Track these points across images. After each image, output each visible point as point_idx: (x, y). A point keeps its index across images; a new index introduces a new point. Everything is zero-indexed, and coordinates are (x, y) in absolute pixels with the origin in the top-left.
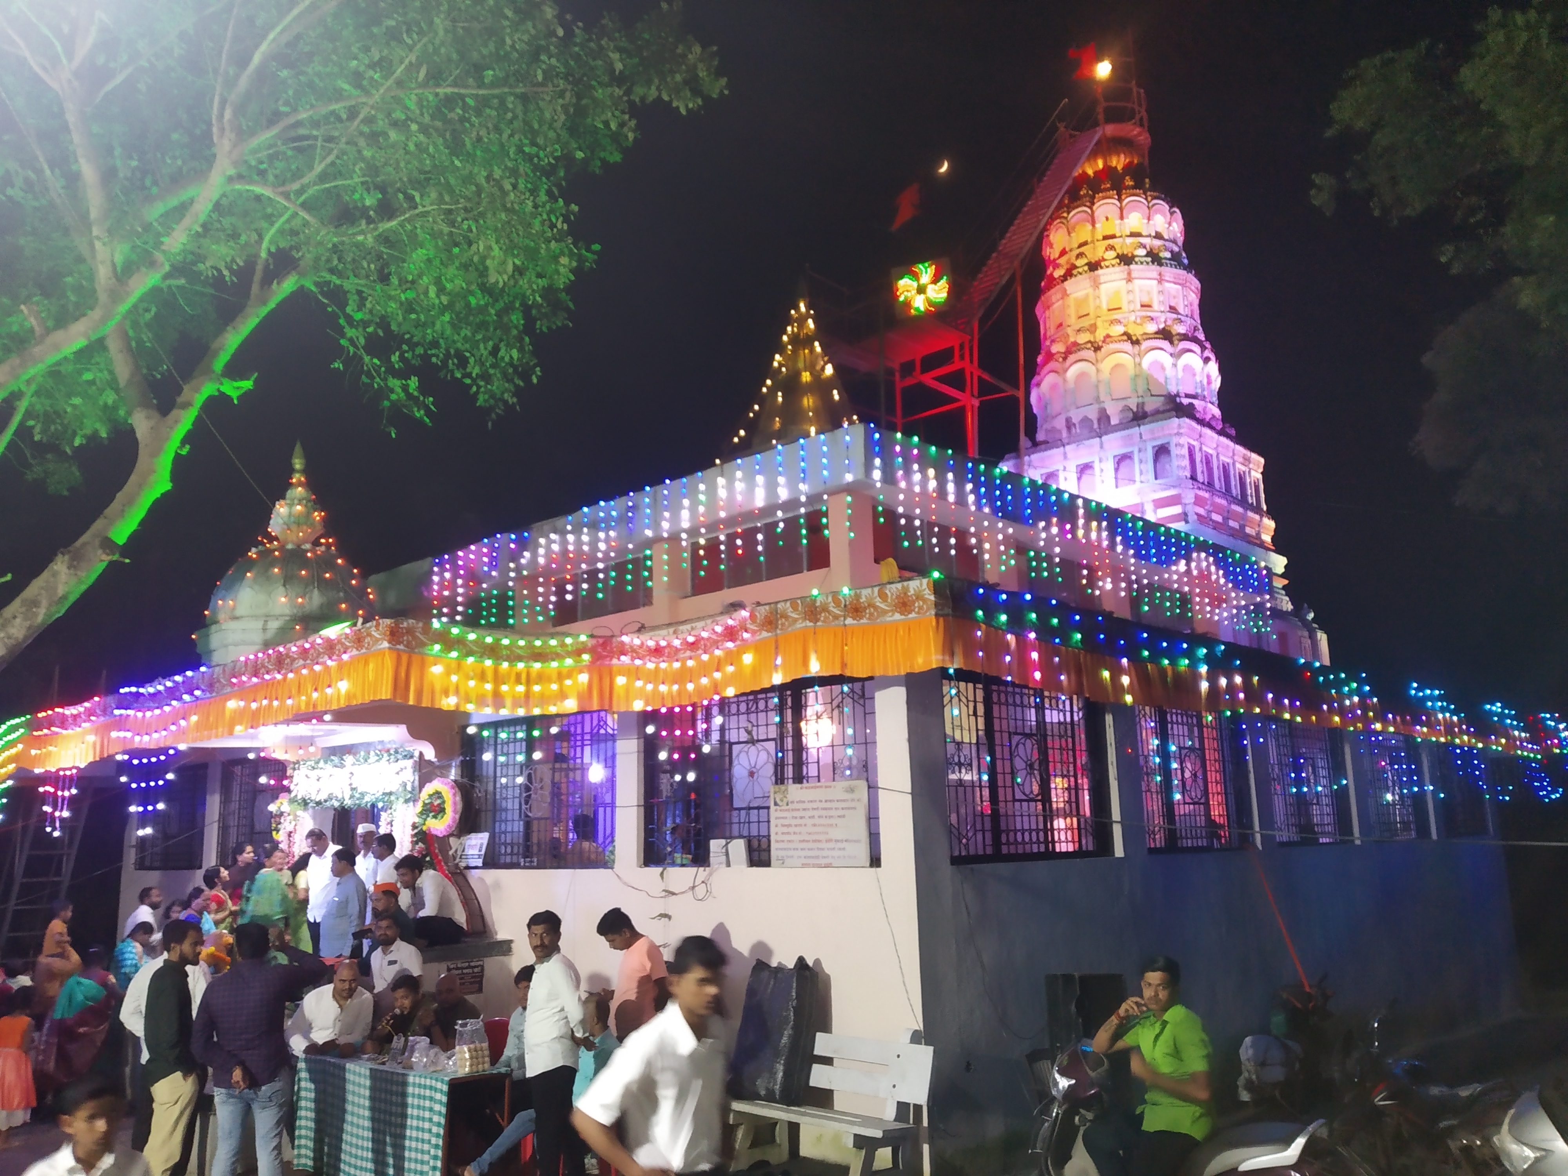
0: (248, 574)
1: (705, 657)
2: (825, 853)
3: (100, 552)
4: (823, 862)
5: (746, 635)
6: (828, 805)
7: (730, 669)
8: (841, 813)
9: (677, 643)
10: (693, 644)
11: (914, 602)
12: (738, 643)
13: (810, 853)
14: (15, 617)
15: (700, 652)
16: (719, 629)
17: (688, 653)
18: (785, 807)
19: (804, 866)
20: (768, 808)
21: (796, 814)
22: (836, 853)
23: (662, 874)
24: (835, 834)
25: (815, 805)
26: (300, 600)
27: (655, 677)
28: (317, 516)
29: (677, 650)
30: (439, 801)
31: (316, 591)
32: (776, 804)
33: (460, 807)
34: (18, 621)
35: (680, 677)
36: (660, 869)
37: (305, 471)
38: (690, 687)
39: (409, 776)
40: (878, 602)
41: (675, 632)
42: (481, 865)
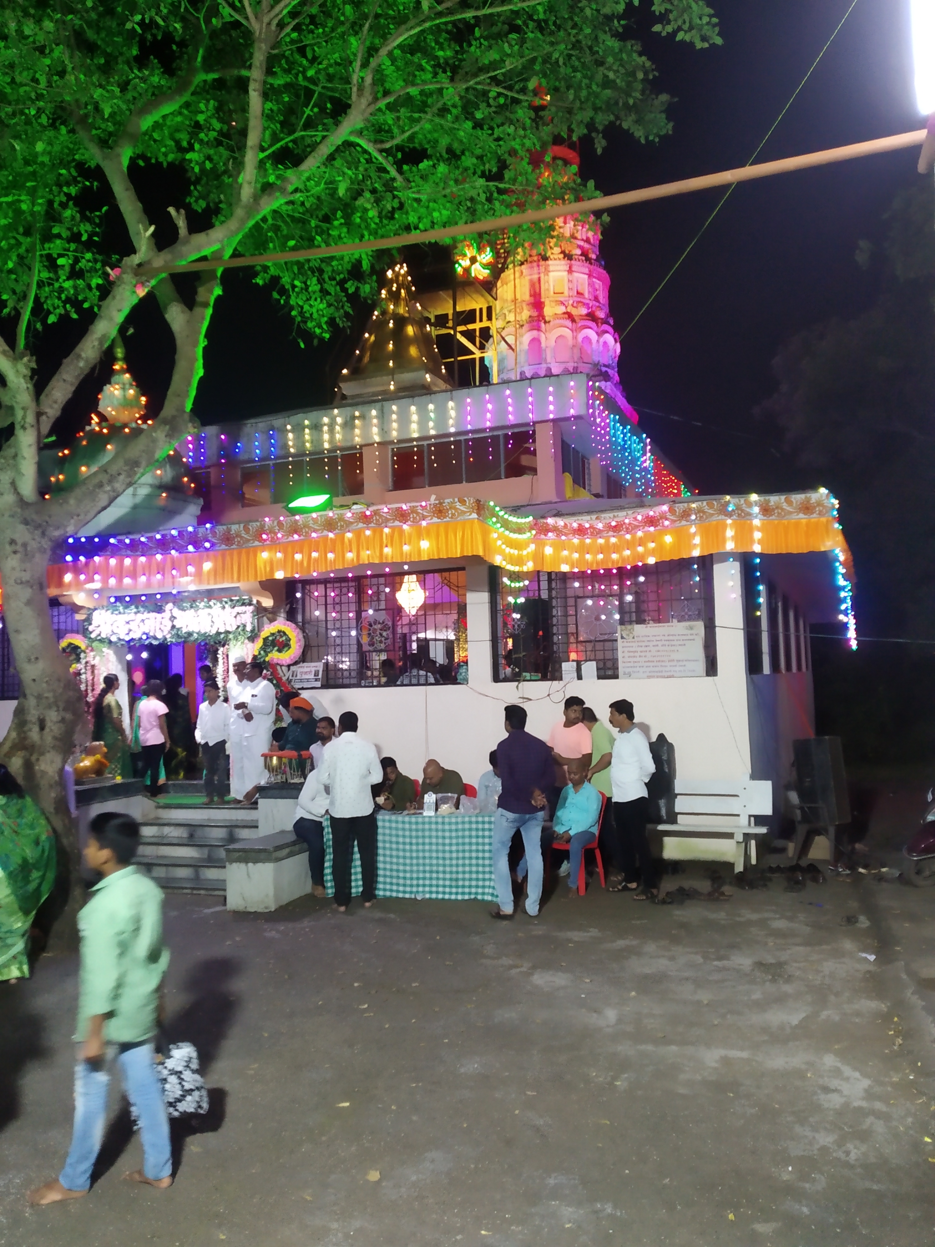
1: (628, 537)
2: (668, 669)
3: (190, 425)
4: (666, 674)
5: (667, 523)
6: (671, 638)
7: (652, 545)
8: (681, 643)
9: (600, 526)
10: (615, 526)
11: (815, 507)
12: (659, 528)
13: (651, 669)
15: (623, 533)
16: (639, 518)
17: (611, 533)
18: (631, 640)
19: (649, 677)
20: (616, 640)
21: (643, 644)
22: (677, 669)
23: (517, 687)
24: (675, 656)
25: (658, 638)
27: (583, 549)
28: (143, 399)
29: (600, 531)
30: (284, 638)
32: (622, 638)
35: (604, 549)
37: (126, 359)
38: (615, 556)
40: (785, 506)
41: (597, 518)
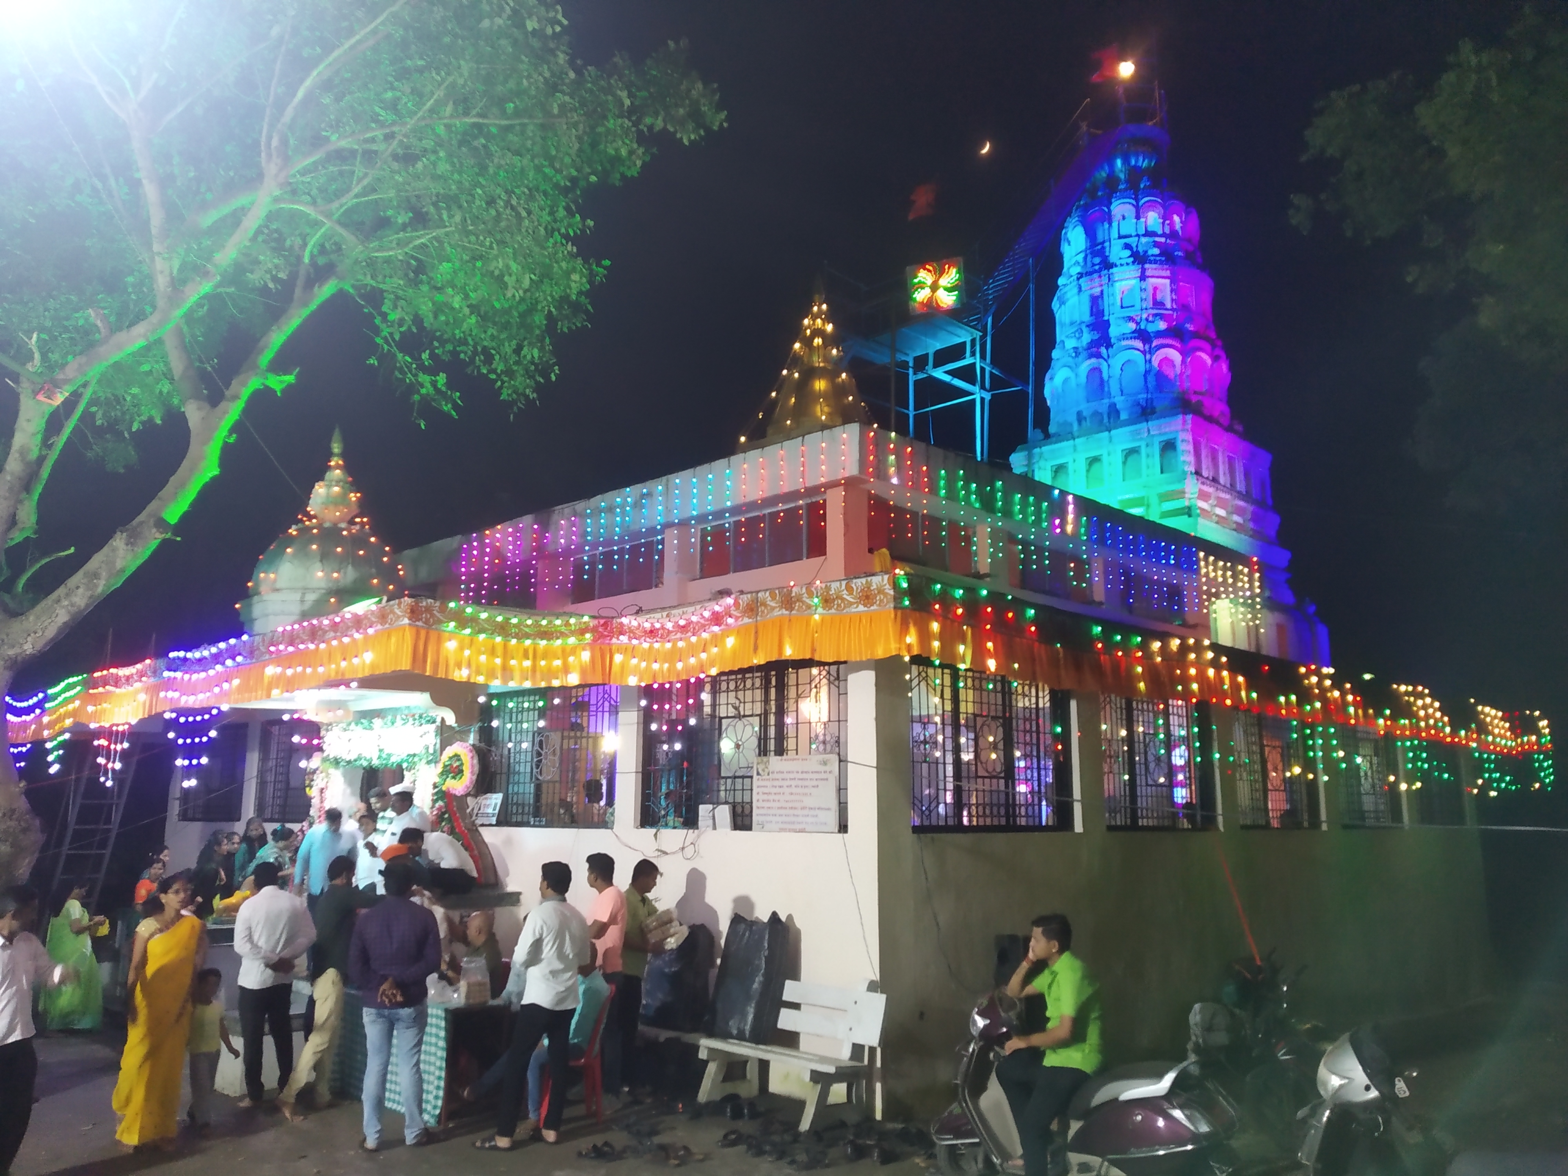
0: (289, 550)
1: (694, 639)
2: (800, 819)
3: (154, 530)
4: (798, 827)
5: (730, 621)
6: (805, 776)
7: (715, 650)
8: (815, 783)
9: (669, 626)
10: (683, 627)
11: (875, 596)
12: (723, 627)
13: (784, 819)
14: (78, 588)
15: (690, 634)
16: (707, 614)
17: (679, 635)
18: (766, 777)
19: (782, 830)
20: (751, 777)
21: (776, 783)
22: (809, 820)
23: (656, 835)
24: (809, 802)
25: (792, 776)
26: (335, 575)
27: (651, 656)
28: (353, 497)
29: (669, 632)
30: (458, 763)
31: (350, 567)
32: (758, 774)
33: (476, 769)
34: (81, 591)
35: (671, 657)
36: (654, 830)
37: (344, 455)
38: (680, 666)
39: (432, 739)
40: (845, 594)
41: (668, 616)
42: (494, 822)
